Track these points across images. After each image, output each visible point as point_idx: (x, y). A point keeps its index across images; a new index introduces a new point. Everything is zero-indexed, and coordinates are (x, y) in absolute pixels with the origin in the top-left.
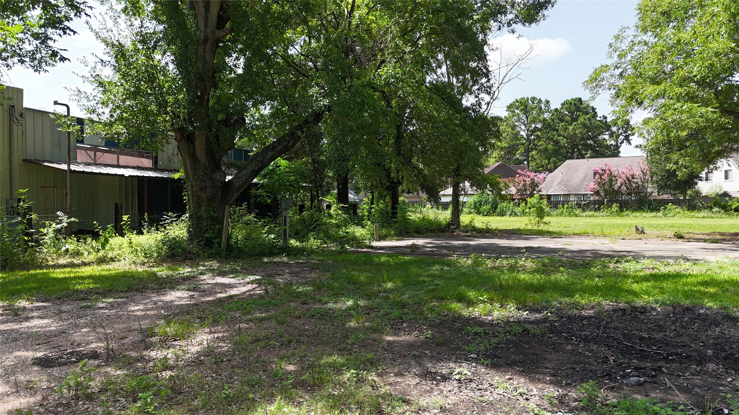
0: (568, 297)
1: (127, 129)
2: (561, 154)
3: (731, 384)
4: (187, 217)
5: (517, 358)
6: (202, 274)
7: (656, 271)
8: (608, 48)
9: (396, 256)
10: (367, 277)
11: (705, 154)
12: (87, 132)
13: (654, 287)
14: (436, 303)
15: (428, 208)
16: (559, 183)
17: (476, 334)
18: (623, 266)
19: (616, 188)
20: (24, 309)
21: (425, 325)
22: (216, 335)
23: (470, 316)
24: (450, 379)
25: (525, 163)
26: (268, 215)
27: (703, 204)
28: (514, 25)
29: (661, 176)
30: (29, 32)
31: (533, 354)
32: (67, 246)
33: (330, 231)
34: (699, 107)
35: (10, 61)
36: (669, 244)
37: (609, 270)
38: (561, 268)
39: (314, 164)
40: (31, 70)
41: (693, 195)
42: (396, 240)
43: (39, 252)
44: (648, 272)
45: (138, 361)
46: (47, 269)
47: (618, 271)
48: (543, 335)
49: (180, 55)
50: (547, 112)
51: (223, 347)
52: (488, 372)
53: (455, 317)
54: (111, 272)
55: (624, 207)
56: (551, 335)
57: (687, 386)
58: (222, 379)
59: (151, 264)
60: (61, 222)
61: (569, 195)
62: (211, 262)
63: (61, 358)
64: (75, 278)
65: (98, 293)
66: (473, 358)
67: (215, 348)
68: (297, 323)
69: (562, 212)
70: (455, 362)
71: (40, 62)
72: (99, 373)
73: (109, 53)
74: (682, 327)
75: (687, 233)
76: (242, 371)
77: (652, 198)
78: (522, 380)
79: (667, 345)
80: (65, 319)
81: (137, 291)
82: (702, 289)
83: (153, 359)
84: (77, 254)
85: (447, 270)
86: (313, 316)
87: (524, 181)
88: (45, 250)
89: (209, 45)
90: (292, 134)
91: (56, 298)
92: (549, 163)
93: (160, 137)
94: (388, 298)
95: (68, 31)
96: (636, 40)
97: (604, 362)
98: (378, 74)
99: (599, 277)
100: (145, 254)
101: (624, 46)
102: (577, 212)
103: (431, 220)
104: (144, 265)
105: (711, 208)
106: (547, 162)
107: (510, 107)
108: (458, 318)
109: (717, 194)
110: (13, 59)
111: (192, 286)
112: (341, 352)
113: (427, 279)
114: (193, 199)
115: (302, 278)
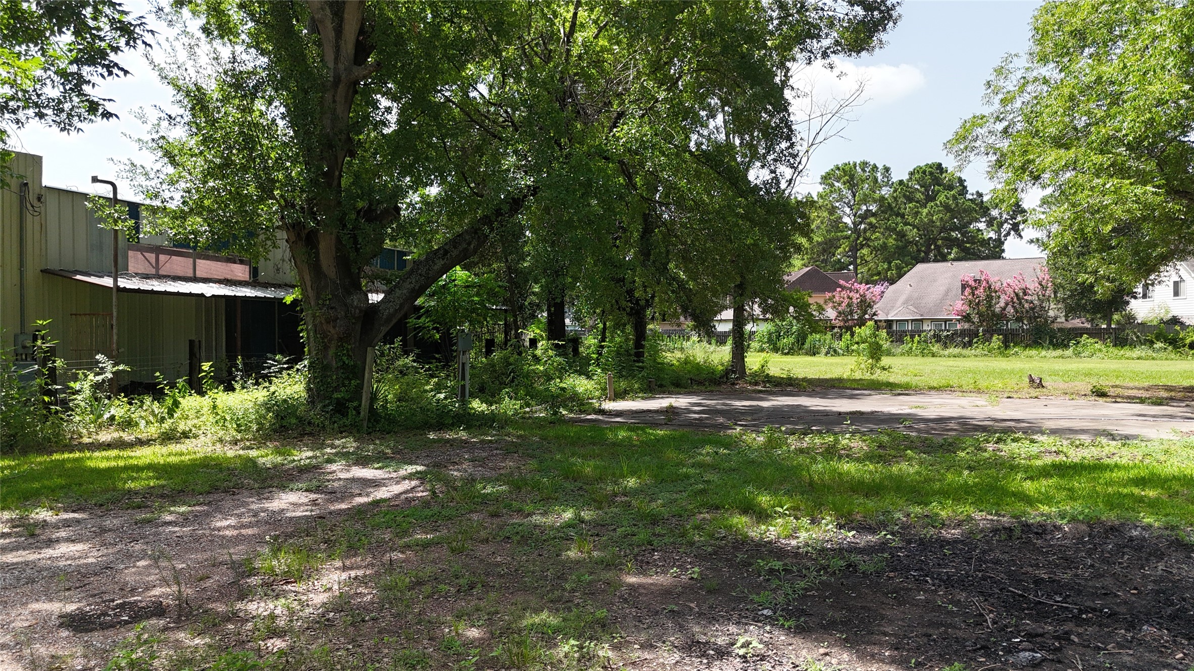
0: (919, 504)
1: (209, 225)
2: (909, 254)
3: (1181, 663)
4: (305, 366)
5: (838, 615)
6: (330, 461)
7: (1062, 458)
8: (984, 88)
9: (643, 429)
10: (596, 467)
11: (1141, 259)
12: (145, 230)
13: (1059, 488)
14: (707, 516)
15: (694, 342)
16: (906, 302)
17: (771, 571)
18: (1009, 448)
19: (997, 310)
20: (45, 524)
21: (688, 556)
22: (353, 573)
23: (762, 538)
24: (729, 654)
25: (851, 267)
26: (436, 358)
27: (1138, 337)
28: (832, 56)
29: (1071, 291)
30: (52, 68)
31: (863, 608)
32: (113, 411)
33: (535, 385)
34: (1131, 184)
35: (21, 115)
36: (1083, 407)
37: (986, 455)
38: (909, 452)
39: (510, 273)
40: (55, 129)
41: (1123, 321)
42: (643, 398)
43: (67, 421)
44: (1048, 460)
45: (229, 620)
46: (80, 451)
47: (1001, 457)
48: (879, 574)
49: (296, 107)
50: (886, 186)
51: (365, 595)
52: (791, 641)
53: (737, 541)
54: (183, 458)
55: (1011, 340)
56: (892, 575)
57: (1111, 668)
58: (364, 654)
59: (248, 444)
60: (102, 371)
61: (921, 320)
62: (344, 440)
63: (105, 614)
64: (126, 468)
65: (162, 496)
66: (767, 617)
67: (352, 597)
68: (483, 550)
69: (911, 348)
70: (738, 623)
71: (69, 116)
72: (166, 642)
73: (180, 101)
74: (1104, 561)
75: (1113, 387)
76: (395, 639)
77: (1055, 326)
78: (845, 656)
79: (1079, 593)
80: (110, 544)
81: (226, 491)
82: (1136, 491)
83: (253, 618)
84: (128, 424)
85: (725, 454)
86: (508, 538)
87: (848, 297)
88: (78, 418)
89: (341, 89)
90: (474, 231)
91: (95, 505)
92: (889, 269)
93: (262, 237)
94: (628, 505)
95: (115, 71)
96: (1031, 76)
97: (977, 624)
98: (614, 135)
99: (970, 468)
100: (239, 426)
101: (1011, 85)
102: (935, 349)
103: (698, 363)
104: (236, 444)
105: (1152, 343)
106: (886, 266)
107: (826, 179)
108: (742, 543)
109: (1162, 321)
110: (26, 111)
111: (315, 483)
112: (556, 604)
113: (692, 471)
114: (315, 337)
115: (491, 469)
